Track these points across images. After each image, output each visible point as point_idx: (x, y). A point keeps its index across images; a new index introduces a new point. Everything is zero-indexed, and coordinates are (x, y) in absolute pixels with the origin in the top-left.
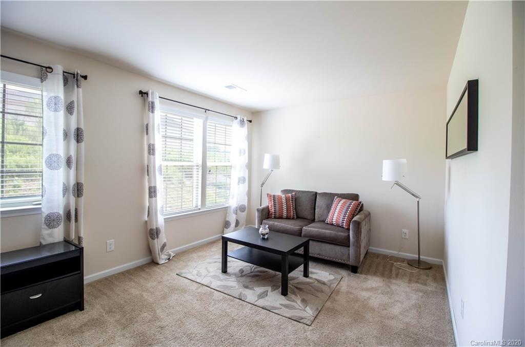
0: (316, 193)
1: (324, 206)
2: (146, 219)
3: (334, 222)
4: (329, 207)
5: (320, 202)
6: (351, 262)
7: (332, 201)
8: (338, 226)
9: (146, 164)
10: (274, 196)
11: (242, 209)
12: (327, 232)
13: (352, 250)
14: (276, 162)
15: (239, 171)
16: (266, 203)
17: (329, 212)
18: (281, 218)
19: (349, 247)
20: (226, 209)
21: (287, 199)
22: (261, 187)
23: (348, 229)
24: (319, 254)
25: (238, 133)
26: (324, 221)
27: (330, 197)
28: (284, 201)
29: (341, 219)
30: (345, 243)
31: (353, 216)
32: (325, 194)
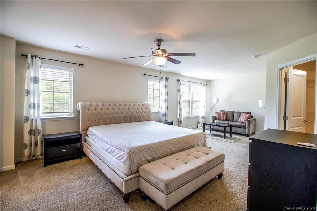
0: (234, 112)
1: (237, 116)
2: (178, 117)
3: (241, 121)
4: (239, 117)
5: (236, 115)
6: (247, 133)
7: (241, 114)
8: (242, 122)
9: (178, 101)
10: (218, 112)
11: (203, 118)
12: (238, 124)
13: (247, 130)
14: (218, 100)
15: (202, 103)
16: (214, 115)
17: (239, 118)
18: (220, 120)
19: (246, 128)
20: (198, 117)
21: (223, 114)
22: (211, 109)
23: (246, 123)
24: (235, 131)
25: (202, 89)
26: (237, 121)
27: (240, 113)
28: (222, 114)
29: (244, 120)
30: (245, 127)
31: (248, 119)
32: (238, 112)
